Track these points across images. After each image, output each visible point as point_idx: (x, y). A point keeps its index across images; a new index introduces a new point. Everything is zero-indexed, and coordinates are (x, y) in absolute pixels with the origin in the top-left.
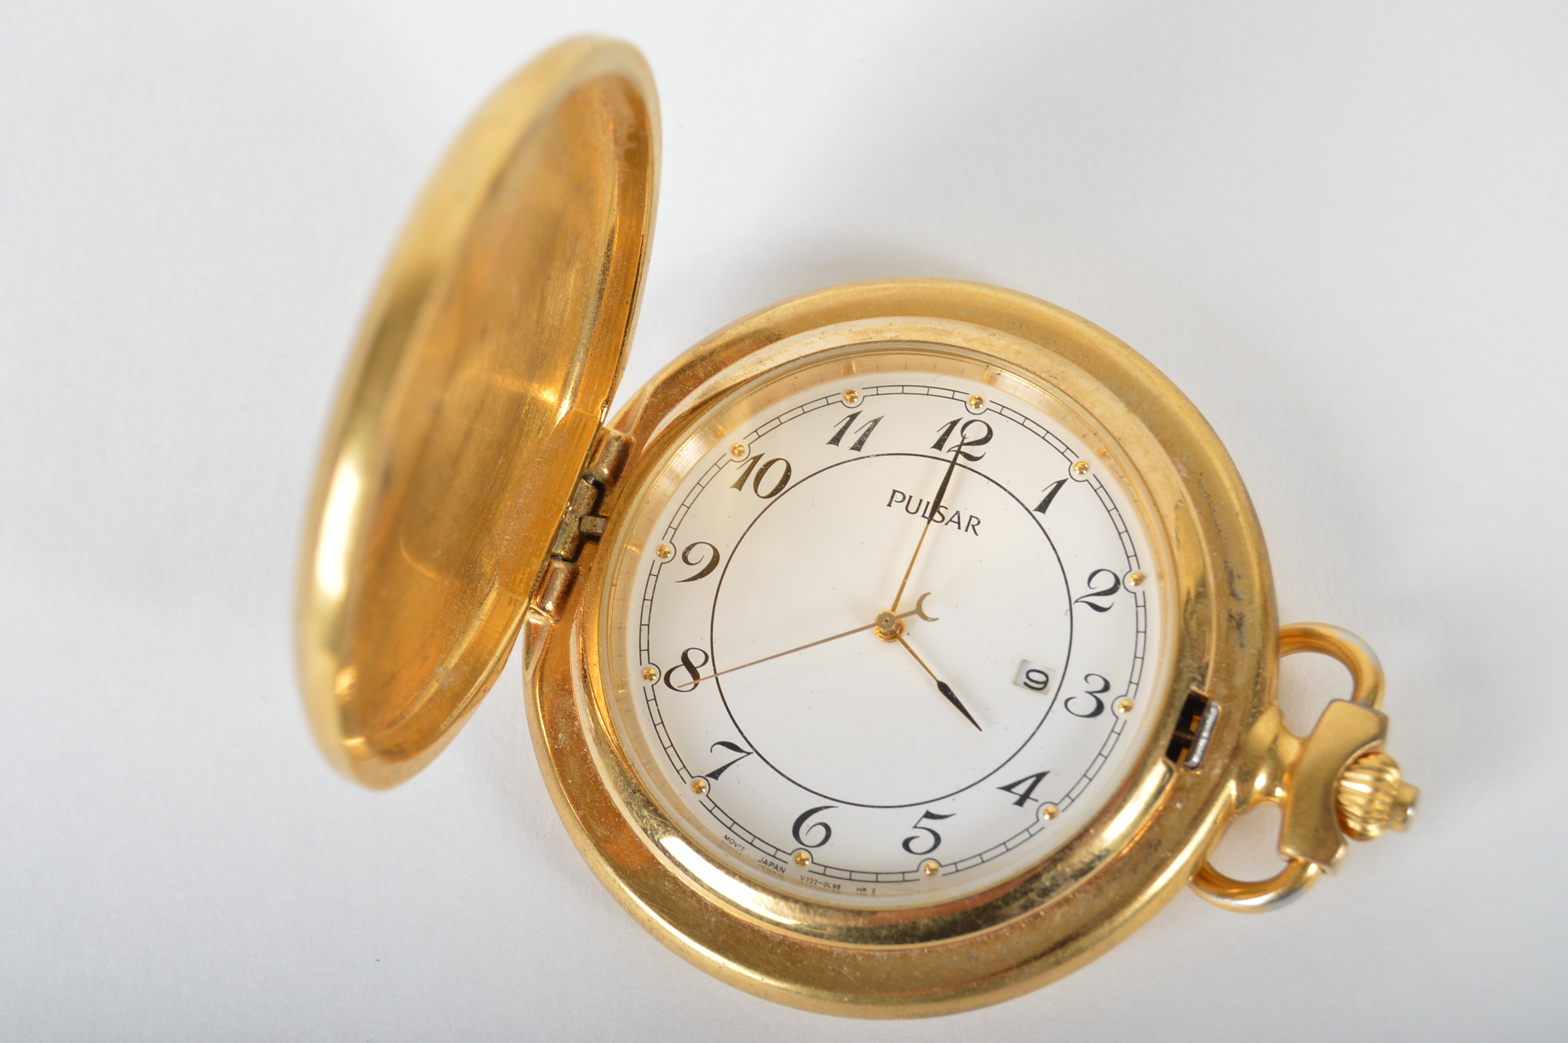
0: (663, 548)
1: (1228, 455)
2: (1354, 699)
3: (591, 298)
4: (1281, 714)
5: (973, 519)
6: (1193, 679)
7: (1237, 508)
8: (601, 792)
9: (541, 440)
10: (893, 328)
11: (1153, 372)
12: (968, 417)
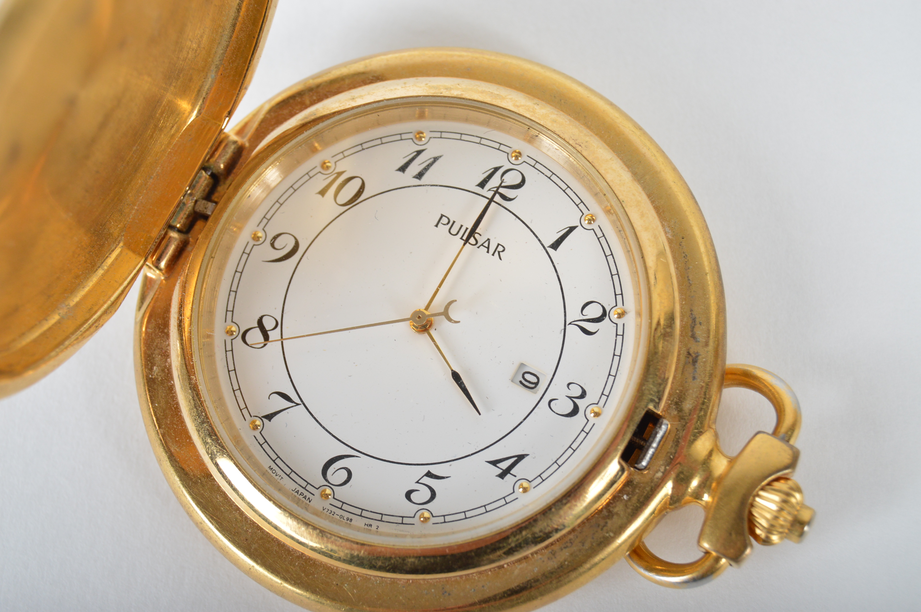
0: (257, 233)
1: (707, 226)
2: (775, 433)
3: (226, 29)
4: (716, 436)
5: (500, 246)
6: (652, 400)
7: (707, 269)
8: (179, 417)
9: (173, 135)
10: (460, 87)
11: (658, 151)
12: (508, 166)
